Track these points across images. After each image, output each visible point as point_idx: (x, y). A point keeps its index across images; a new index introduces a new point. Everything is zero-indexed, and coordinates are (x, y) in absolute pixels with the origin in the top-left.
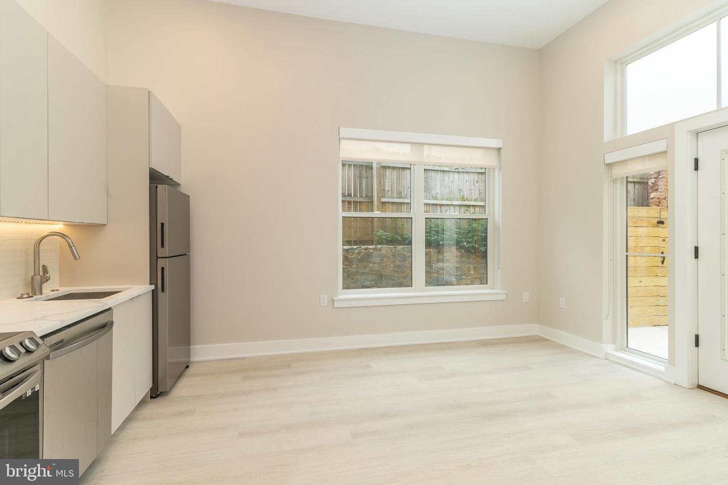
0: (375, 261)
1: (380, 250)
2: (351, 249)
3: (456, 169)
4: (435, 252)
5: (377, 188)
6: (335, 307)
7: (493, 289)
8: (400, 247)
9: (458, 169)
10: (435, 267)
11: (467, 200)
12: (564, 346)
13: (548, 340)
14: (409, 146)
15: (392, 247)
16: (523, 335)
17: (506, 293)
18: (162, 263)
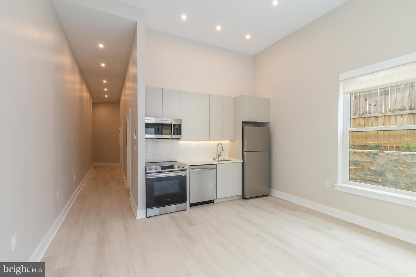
18: (245, 153)
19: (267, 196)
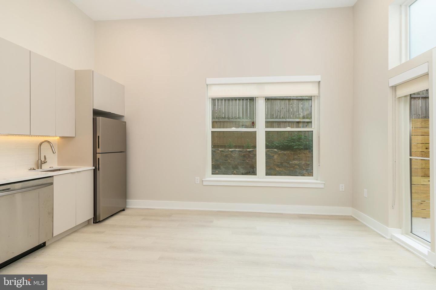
2: (234, 150)
4: (291, 154)
6: (204, 184)
7: (317, 180)
10: (291, 163)
12: (365, 226)
13: (356, 220)
16: (337, 214)
17: (324, 184)
18: (98, 156)
19: (124, 210)
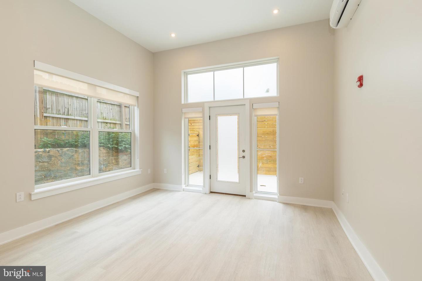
0: (44, 161)
1: (49, 152)
3: (98, 100)
5: (39, 105)
6: (33, 199)
7: (134, 169)
8: (65, 149)
9: (100, 100)
11: (106, 119)
14: (86, 85)
15: (59, 149)
17: (141, 171)
